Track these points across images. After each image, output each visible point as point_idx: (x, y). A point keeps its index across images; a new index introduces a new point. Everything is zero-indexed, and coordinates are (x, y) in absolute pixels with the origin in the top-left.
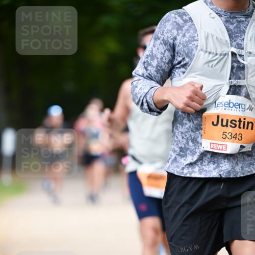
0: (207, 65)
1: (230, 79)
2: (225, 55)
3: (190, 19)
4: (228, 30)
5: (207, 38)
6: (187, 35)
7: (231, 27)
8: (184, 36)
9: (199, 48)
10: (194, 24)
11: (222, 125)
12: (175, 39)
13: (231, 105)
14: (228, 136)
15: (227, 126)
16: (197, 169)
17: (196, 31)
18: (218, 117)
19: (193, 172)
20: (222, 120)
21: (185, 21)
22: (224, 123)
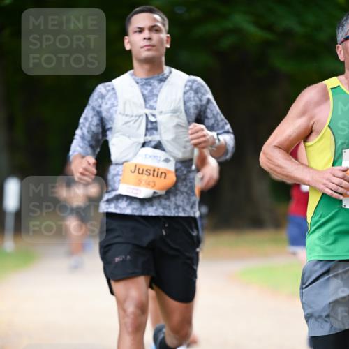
0: (125, 126)
1: (146, 135)
2: (140, 116)
3: (113, 89)
4: (143, 95)
5: (125, 104)
6: (109, 103)
7: (146, 92)
8: (106, 104)
9: (118, 112)
10: (115, 93)
11: (139, 173)
12: (100, 106)
13: (148, 156)
14: (143, 182)
15: (142, 173)
16: (113, 205)
17: (116, 98)
18: (136, 166)
19: (110, 208)
20: (139, 169)
21: (108, 91)
22: (141, 172)
